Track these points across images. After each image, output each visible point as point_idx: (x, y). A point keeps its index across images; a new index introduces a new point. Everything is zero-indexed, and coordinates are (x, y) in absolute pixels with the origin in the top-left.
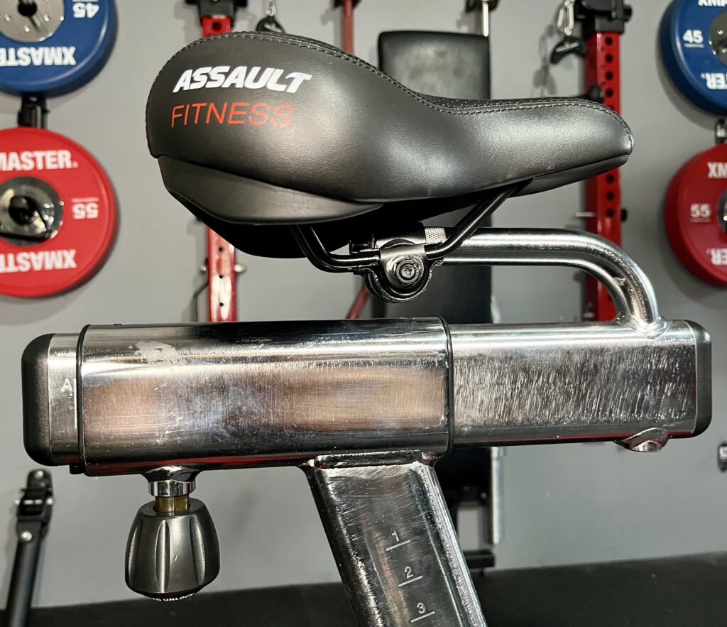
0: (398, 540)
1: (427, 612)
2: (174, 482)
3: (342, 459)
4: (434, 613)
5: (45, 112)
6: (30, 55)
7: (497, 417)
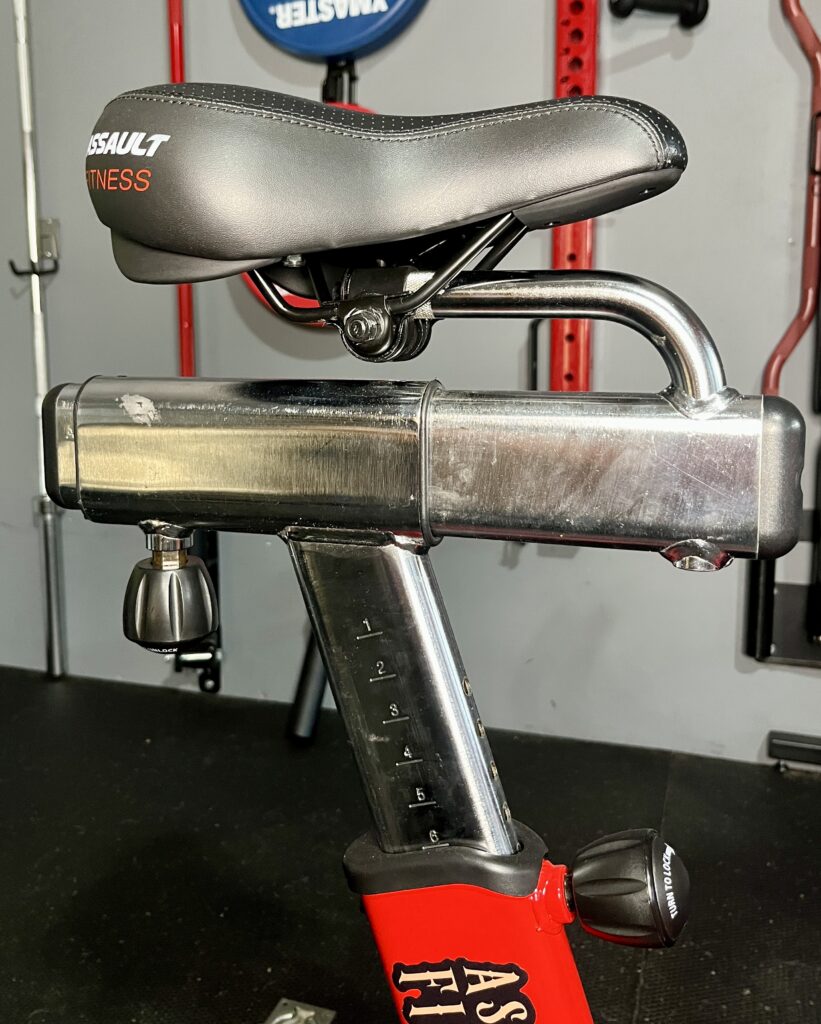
0: (369, 629)
1: (400, 716)
2: (158, 537)
3: (310, 532)
4: (407, 718)
5: (353, 79)
6: (333, 6)
7: (481, 504)
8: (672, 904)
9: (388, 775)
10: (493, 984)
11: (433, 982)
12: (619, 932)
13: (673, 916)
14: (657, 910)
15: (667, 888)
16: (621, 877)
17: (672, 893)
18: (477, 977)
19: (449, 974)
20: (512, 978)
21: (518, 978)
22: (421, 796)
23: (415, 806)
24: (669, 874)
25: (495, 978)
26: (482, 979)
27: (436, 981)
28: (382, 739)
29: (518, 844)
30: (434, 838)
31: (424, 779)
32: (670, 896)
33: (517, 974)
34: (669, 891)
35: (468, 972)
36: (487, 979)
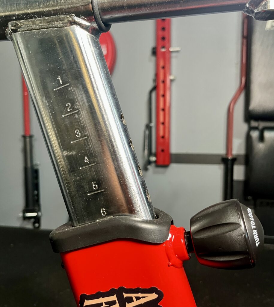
0: (61, 83)
1: (81, 137)
4: (86, 137)
8: (256, 237)
9: (75, 176)
10: (142, 301)
11: (104, 304)
12: (222, 259)
13: (257, 245)
14: (247, 241)
15: (253, 227)
16: (224, 222)
17: (256, 231)
18: (131, 298)
19: (114, 298)
20: (153, 296)
21: (156, 296)
22: (95, 187)
23: (91, 194)
24: (253, 219)
25: (143, 297)
26: (134, 299)
27: (106, 303)
28: (71, 153)
29: (155, 216)
30: (104, 213)
31: (97, 176)
32: (255, 232)
33: (156, 294)
34: (254, 229)
35: (125, 295)
36: (138, 298)
